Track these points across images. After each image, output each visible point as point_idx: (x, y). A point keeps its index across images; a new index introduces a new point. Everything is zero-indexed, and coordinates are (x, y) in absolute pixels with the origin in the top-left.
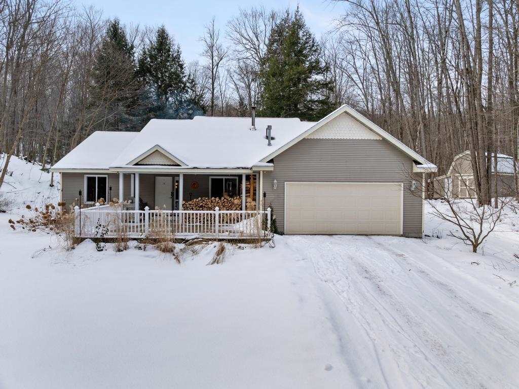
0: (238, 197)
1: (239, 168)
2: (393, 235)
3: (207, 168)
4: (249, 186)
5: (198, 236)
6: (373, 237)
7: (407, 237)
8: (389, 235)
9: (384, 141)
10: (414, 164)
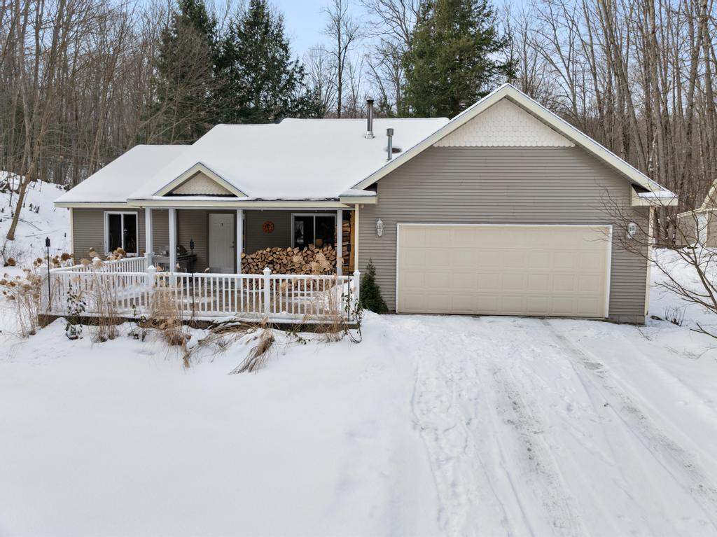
0: (330, 247)
1: (329, 200)
2: (591, 319)
3: (278, 200)
4: (348, 229)
5: (234, 317)
6: (552, 321)
7: (616, 323)
8: (583, 318)
9: (579, 149)
10: (634, 191)
